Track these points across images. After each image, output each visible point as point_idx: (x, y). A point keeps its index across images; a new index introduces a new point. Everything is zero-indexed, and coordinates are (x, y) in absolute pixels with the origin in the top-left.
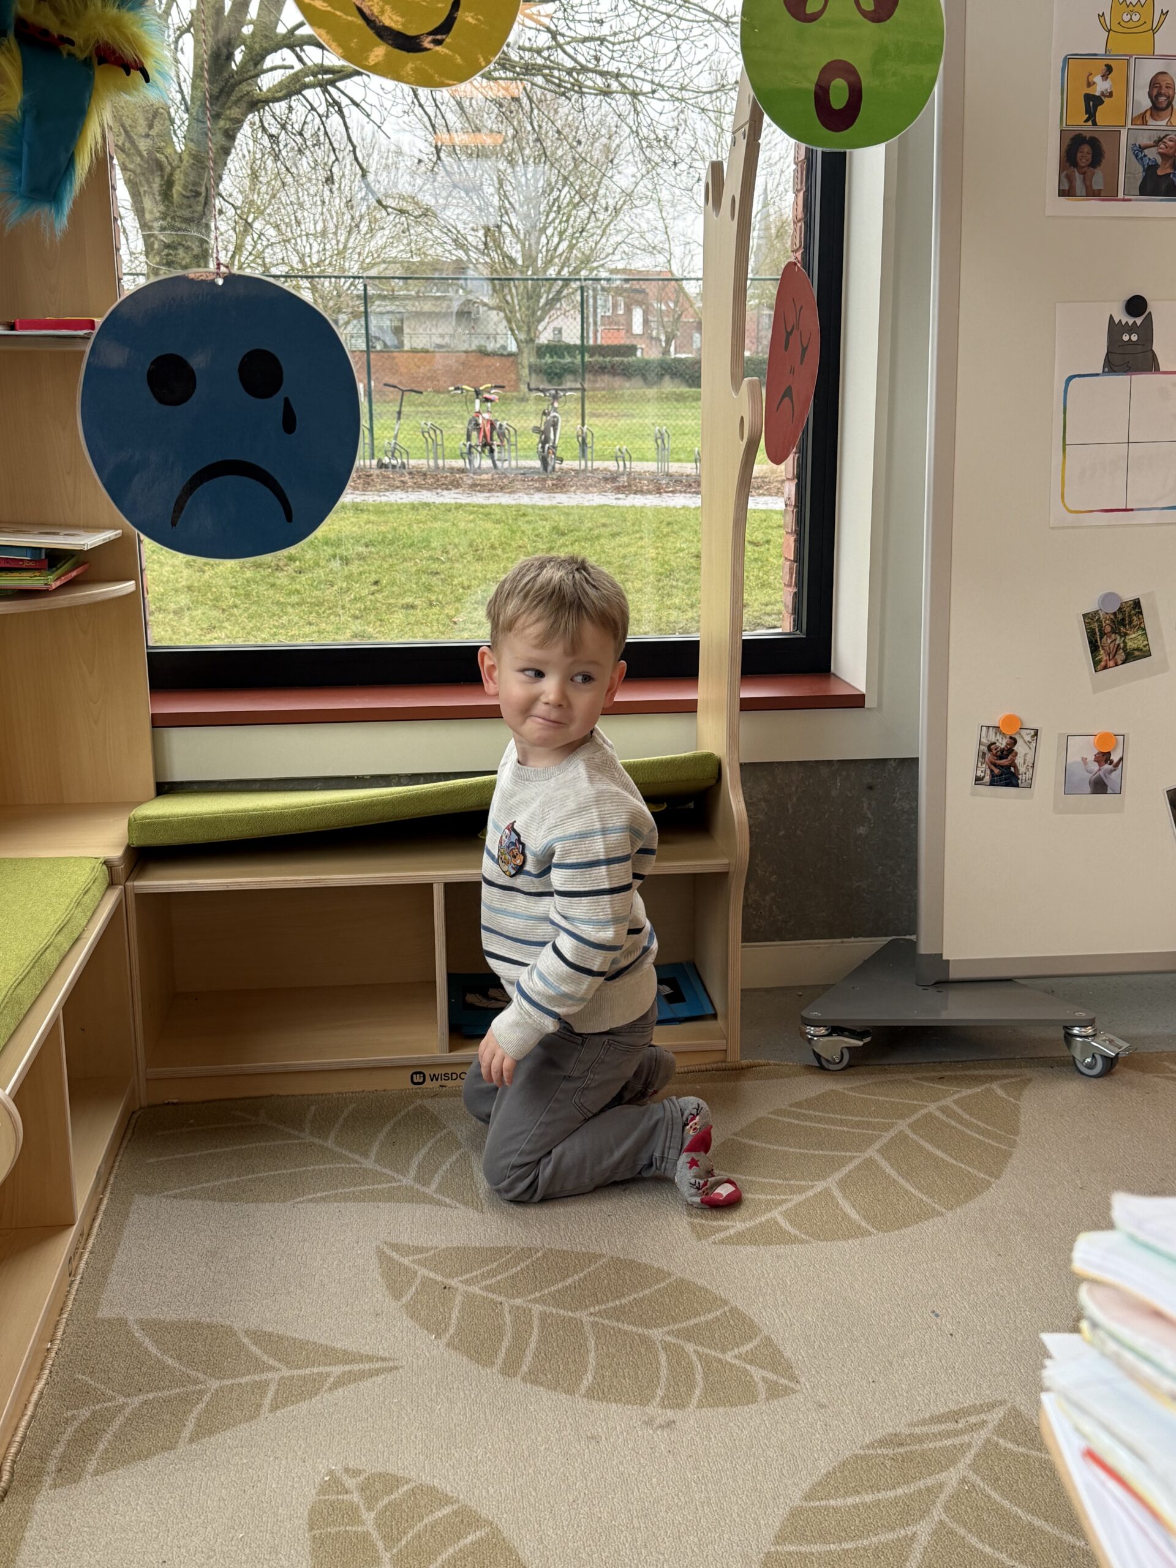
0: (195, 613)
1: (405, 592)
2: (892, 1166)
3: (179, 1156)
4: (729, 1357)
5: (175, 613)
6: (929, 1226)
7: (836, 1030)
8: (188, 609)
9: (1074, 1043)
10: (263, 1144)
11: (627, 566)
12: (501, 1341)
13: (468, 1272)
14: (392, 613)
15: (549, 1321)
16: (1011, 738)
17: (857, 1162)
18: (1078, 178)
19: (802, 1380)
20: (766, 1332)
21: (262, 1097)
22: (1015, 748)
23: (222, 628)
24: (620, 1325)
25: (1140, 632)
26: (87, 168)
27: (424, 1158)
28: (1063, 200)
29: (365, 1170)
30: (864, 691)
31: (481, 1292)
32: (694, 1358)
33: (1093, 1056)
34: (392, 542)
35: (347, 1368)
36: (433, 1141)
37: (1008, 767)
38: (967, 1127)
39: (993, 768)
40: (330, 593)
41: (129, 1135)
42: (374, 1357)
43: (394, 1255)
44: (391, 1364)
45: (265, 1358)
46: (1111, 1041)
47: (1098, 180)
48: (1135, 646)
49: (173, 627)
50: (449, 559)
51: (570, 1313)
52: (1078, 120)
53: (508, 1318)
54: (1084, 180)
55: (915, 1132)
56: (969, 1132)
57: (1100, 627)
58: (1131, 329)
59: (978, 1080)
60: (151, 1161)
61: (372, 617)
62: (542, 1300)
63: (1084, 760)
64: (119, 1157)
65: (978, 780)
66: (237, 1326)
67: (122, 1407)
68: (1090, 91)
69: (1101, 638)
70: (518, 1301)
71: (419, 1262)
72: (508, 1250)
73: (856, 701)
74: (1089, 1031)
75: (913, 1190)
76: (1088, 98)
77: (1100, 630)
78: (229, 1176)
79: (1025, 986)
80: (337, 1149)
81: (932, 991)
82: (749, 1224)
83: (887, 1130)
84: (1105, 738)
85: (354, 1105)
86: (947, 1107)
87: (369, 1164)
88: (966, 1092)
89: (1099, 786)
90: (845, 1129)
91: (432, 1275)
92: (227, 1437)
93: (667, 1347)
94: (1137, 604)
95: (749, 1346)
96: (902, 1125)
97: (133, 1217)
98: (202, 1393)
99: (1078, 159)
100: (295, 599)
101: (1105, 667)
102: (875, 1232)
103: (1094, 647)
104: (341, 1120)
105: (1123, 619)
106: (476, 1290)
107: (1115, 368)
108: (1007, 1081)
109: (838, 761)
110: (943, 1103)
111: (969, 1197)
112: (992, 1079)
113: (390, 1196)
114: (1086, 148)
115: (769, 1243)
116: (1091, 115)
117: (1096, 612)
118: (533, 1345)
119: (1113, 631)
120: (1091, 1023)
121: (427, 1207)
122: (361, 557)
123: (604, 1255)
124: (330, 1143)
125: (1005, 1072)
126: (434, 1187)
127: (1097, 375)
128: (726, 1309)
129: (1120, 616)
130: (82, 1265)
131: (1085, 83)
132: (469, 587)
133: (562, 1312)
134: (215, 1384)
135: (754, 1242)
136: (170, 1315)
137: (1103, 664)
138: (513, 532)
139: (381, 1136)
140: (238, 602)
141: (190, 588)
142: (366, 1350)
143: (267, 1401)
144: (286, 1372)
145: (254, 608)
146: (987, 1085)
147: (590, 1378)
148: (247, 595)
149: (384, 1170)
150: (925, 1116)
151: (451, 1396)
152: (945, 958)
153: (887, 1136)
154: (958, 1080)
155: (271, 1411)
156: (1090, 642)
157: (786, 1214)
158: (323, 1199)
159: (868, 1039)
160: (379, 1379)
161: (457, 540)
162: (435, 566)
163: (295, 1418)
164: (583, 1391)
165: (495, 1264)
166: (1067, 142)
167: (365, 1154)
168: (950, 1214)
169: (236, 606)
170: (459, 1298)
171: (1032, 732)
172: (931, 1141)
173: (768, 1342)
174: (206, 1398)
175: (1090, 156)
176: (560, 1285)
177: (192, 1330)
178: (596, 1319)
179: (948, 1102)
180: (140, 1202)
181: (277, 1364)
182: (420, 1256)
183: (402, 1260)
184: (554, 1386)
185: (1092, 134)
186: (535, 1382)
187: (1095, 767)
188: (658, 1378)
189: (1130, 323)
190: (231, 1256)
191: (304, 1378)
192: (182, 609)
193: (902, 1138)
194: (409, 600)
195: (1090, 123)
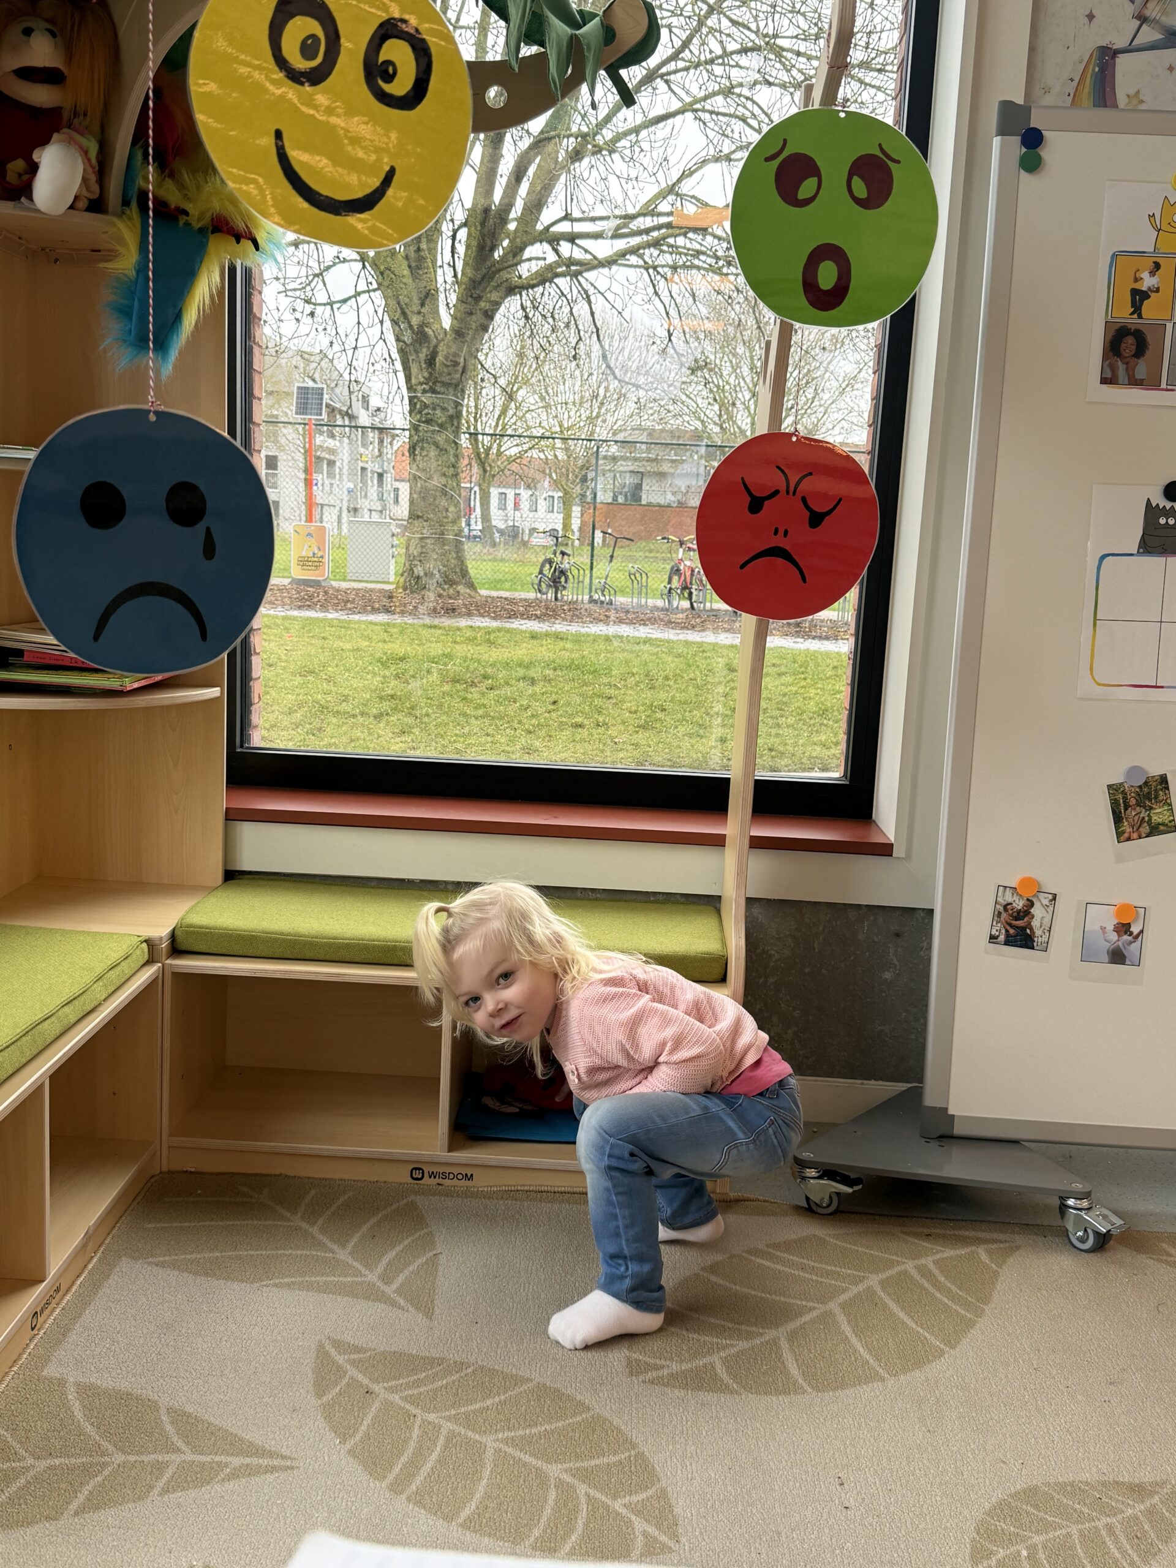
0: (392, 718)
1: (577, 713)
2: (849, 1323)
3: (175, 1224)
4: (618, 1505)
5: (375, 717)
6: (866, 1391)
7: (829, 1173)
8: (387, 714)
9: (1067, 1217)
10: (255, 1222)
11: (785, 703)
12: (399, 1456)
13: (395, 1379)
14: (562, 730)
15: (454, 1440)
16: (1028, 900)
17: (815, 1314)
18: (1121, 367)
19: (684, 1540)
20: (664, 1483)
21: (270, 1175)
22: (1032, 911)
23: (410, 732)
24: (522, 1456)
25: (1166, 808)
26: (193, 323)
27: (397, 1255)
28: (1104, 386)
29: (338, 1261)
30: (893, 841)
31: (400, 1402)
32: (583, 1500)
33: (1086, 1230)
34: (578, 667)
35: (248, 1460)
36: (410, 1239)
37: (1023, 929)
38: (939, 1290)
39: (1008, 928)
40: (512, 709)
41: (139, 1198)
42: (275, 1452)
43: (332, 1351)
44: (289, 1463)
45: (175, 1439)
46: (1105, 1217)
47: (1141, 369)
48: (1160, 821)
49: (369, 729)
50: (626, 686)
51: (477, 1436)
52: (1124, 313)
53: (416, 1432)
54: (1127, 369)
55: (884, 1289)
56: (938, 1295)
57: (1125, 799)
58: (1166, 513)
59: (965, 1241)
60: (150, 1226)
61: (543, 733)
62: (455, 1419)
63: (1103, 929)
64: (123, 1218)
65: (993, 938)
66: (164, 1401)
67: (27, 1469)
68: (1137, 286)
69: (1126, 810)
70: (432, 1417)
71: (352, 1363)
72: (440, 1361)
73: (885, 850)
74: (1085, 1204)
75: (861, 1350)
76: (1135, 292)
77: (1124, 802)
78: (212, 1251)
79: (1030, 1150)
80: (321, 1237)
81: (934, 1145)
82: (685, 1366)
83: (856, 1284)
84: (1124, 909)
85: (351, 1194)
86: (925, 1266)
87: (343, 1255)
88: (949, 1253)
89: (1117, 957)
90: (814, 1278)
91: (360, 1377)
92: (108, 1516)
93: (560, 1484)
94: (1163, 780)
95: (644, 1496)
96: (873, 1281)
97: (113, 1280)
98: (105, 1465)
99: (1122, 350)
100: (480, 712)
101: (1129, 839)
102: (810, 1390)
103: (1118, 819)
104: (333, 1208)
105: (1149, 793)
106: (396, 1398)
107: (1150, 549)
108: (996, 1246)
109: (867, 906)
110: (923, 1261)
111: (919, 1364)
112: (979, 1241)
113: (350, 1291)
114: (1130, 340)
115: (699, 1388)
116: (1137, 309)
117: (1121, 784)
118: (429, 1465)
119: (1138, 804)
120: (1087, 1195)
121: (383, 1306)
122: (547, 680)
123: (531, 1380)
124: (315, 1230)
125: (995, 1236)
126: (395, 1286)
127: (1132, 555)
128: (633, 1453)
129: (1146, 790)
130: (50, 1321)
131: (1132, 279)
132: (636, 712)
133: (470, 1434)
134: (119, 1458)
135: (685, 1386)
136: (106, 1382)
137: (1126, 835)
138: (689, 666)
139: (365, 1228)
140: (430, 711)
141: (392, 696)
142: (271, 1445)
143: (161, 1484)
144: (189, 1457)
145: (444, 717)
146: (973, 1248)
147: (473, 1506)
148: (440, 706)
149: (355, 1264)
150: (899, 1274)
151: (333, 1504)
152: (950, 1112)
153: (855, 1290)
154: (944, 1239)
155: (160, 1495)
156: (1114, 812)
157: (725, 1361)
158: (288, 1285)
159: (860, 1187)
160: (270, 1477)
161: (635, 670)
162: (612, 692)
163: (179, 1505)
164: (461, 1520)
165: (424, 1374)
166: (1112, 333)
167: (343, 1246)
168: (891, 1382)
169: (427, 715)
170: (377, 1404)
171: (1050, 897)
172: (897, 1301)
173: (663, 1494)
174: (106, 1473)
175: (1134, 347)
176: (478, 1406)
177: (122, 1399)
178: (501, 1445)
179: (928, 1261)
180: (125, 1265)
181: (183, 1447)
182: (355, 1356)
183: (337, 1357)
184: (436, 1510)
185: (1138, 327)
186: (419, 1503)
187: (1114, 937)
188: (540, 1516)
189: (1168, 508)
190: (183, 1331)
191: (202, 1465)
192: (381, 714)
193: (870, 1293)
194: (579, 720)
195: (1135, 316)
